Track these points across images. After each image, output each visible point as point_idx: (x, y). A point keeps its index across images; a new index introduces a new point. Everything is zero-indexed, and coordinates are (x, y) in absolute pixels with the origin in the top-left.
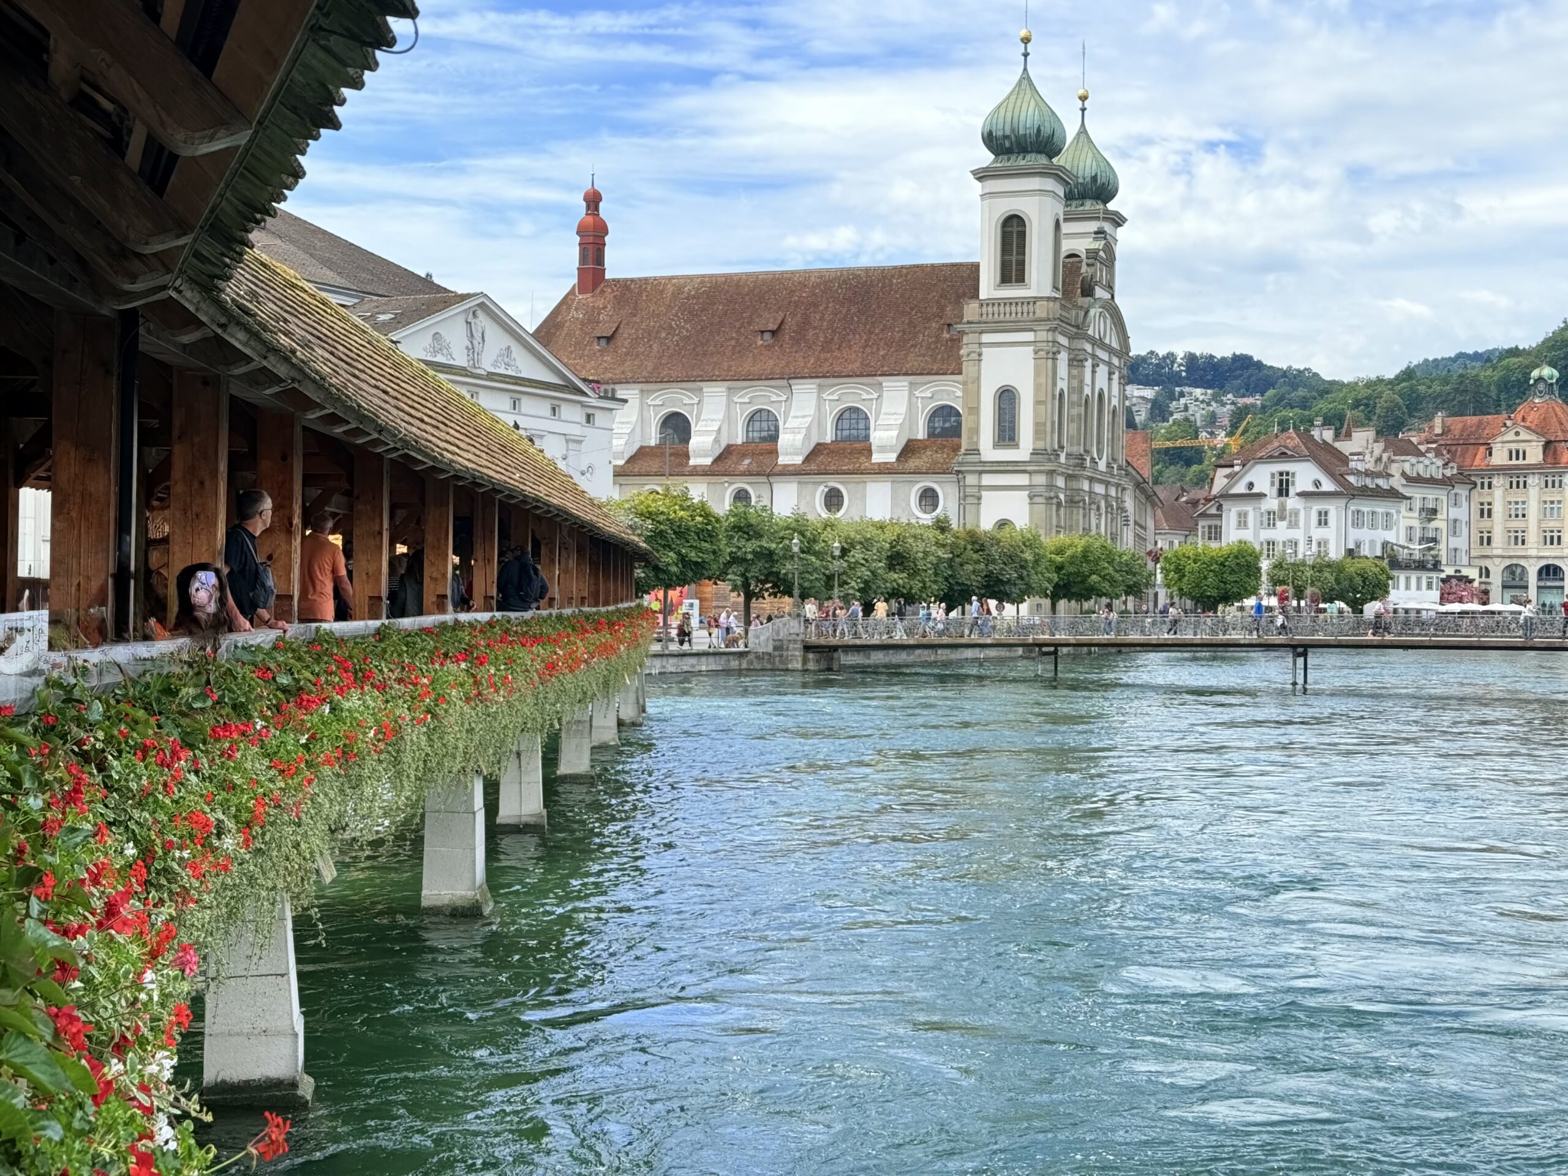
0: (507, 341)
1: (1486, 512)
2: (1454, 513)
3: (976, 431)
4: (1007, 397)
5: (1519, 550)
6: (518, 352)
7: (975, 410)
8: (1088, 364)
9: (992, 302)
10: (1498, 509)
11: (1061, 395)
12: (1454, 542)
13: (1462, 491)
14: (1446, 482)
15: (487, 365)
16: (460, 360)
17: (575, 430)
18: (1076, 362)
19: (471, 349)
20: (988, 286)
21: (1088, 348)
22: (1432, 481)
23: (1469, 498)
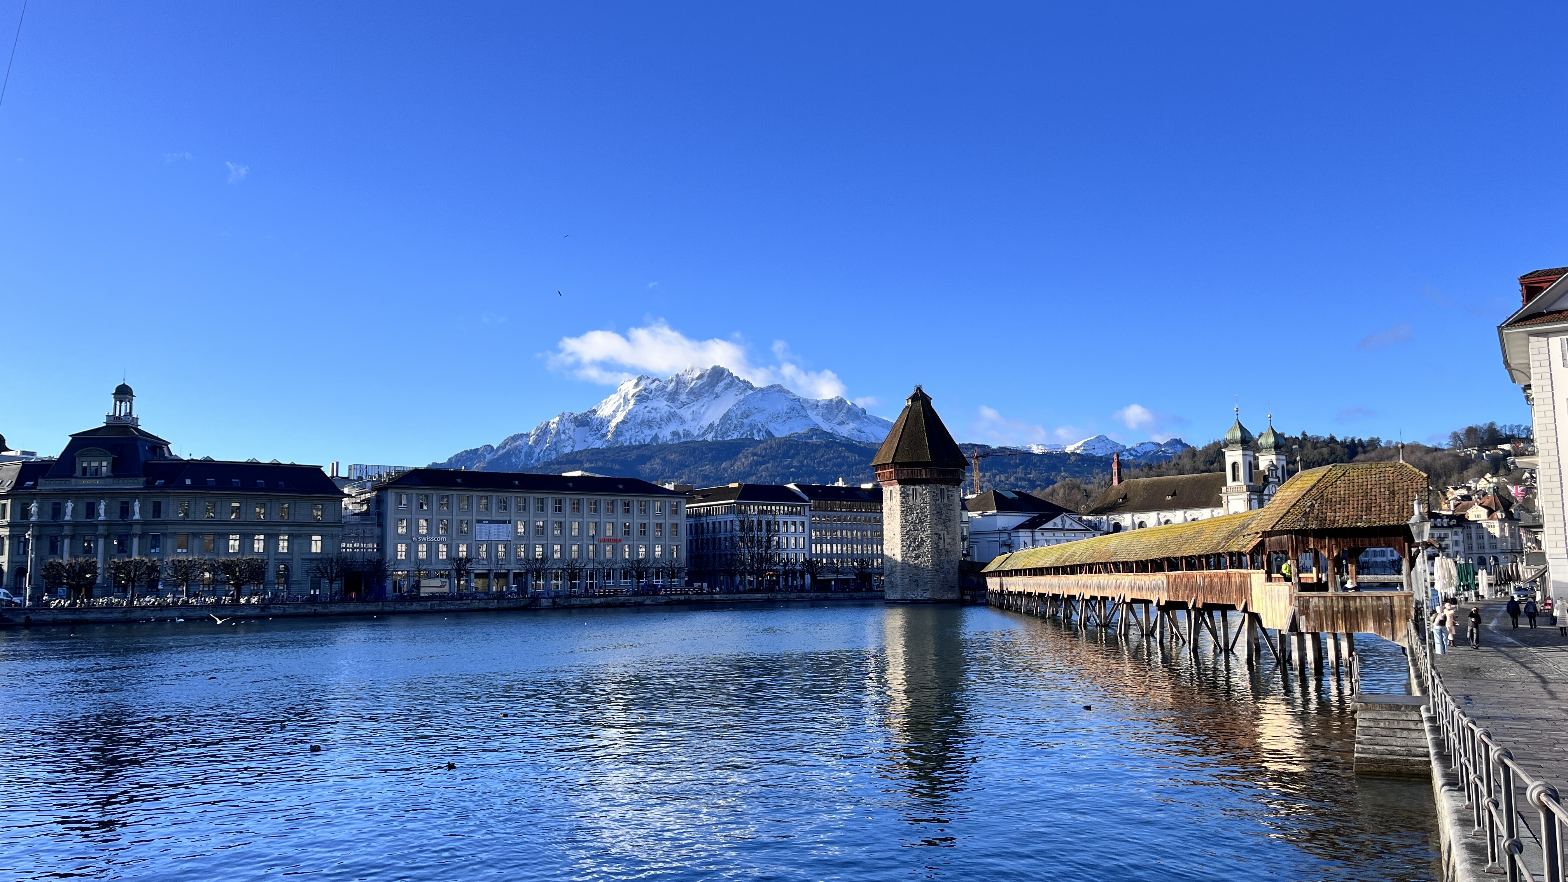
0: (1071, 521)
1: (1469, 537)
2: (1455, 538)
5: (1482, 551)
9: (1230, 487)
10: (1474, 536)
12: (1456, 549)
13: (1459, 530)
14: (1450, 527)
15: (1067, 527)
16: (1060, 527)
19: (1063, 525)
20: (1229, 482)
21: (1267, 497)
22: (1442, 527)
23: (1462, 532)
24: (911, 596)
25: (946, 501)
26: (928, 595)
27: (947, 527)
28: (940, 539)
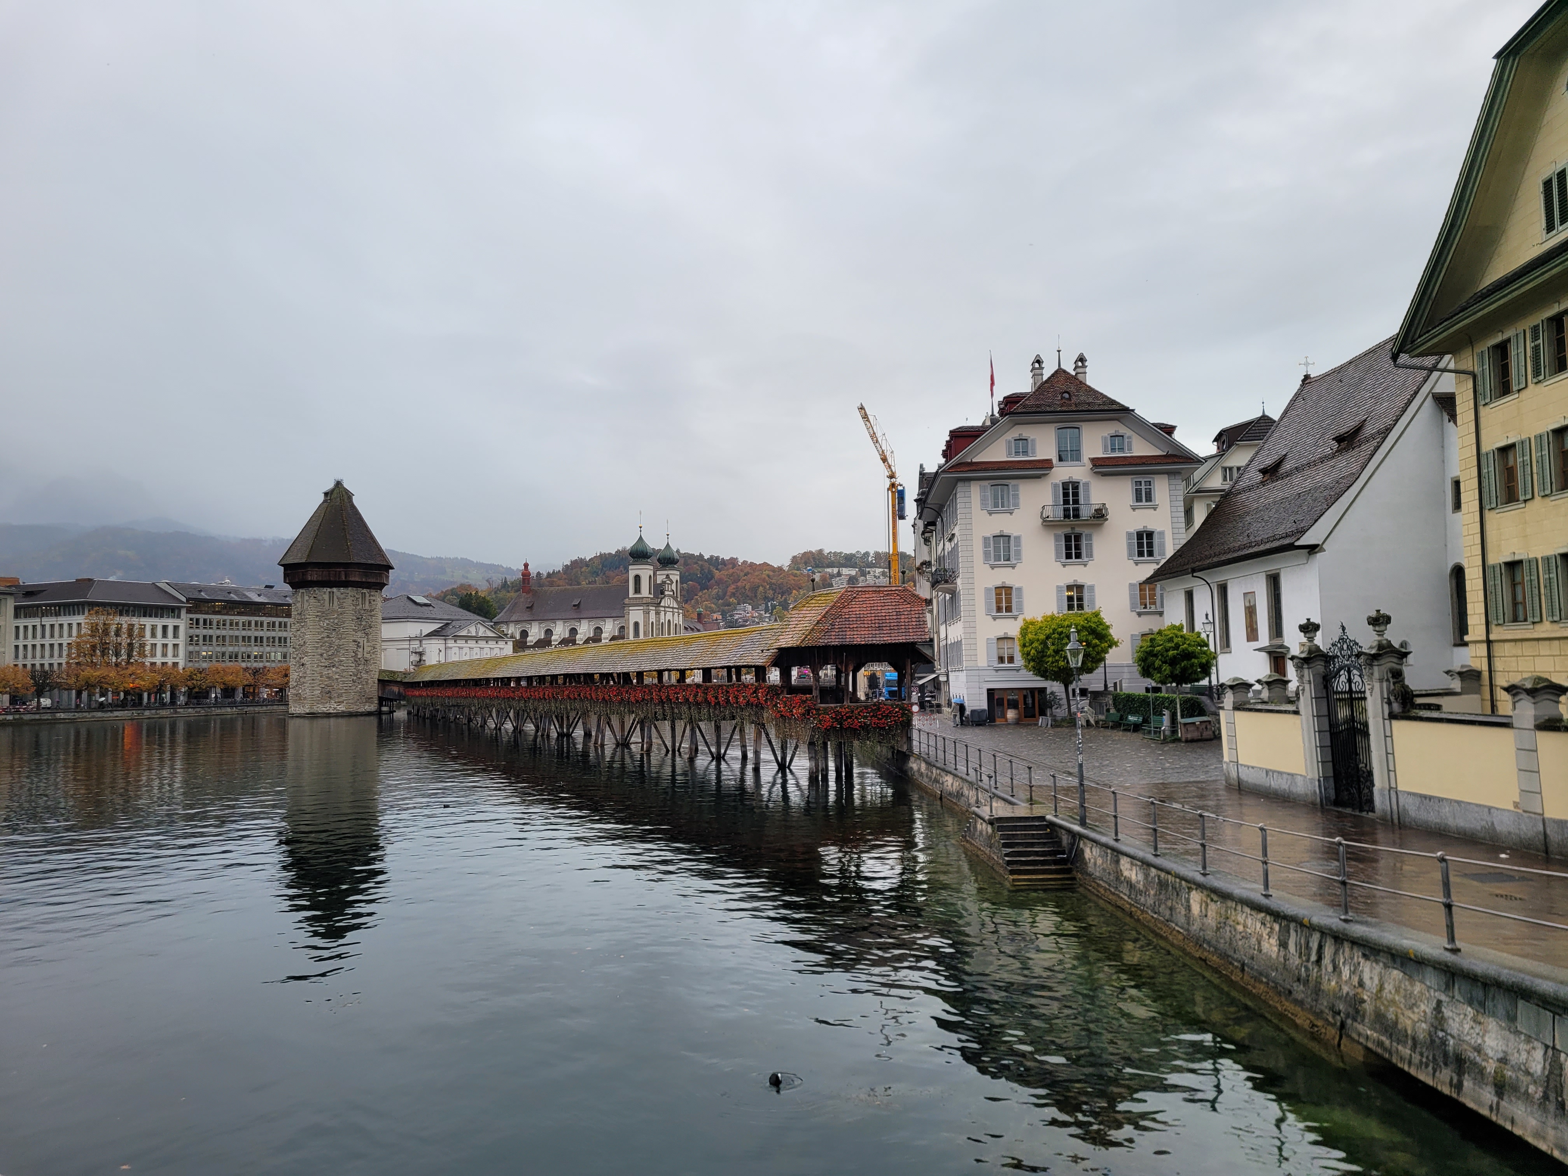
0: (485, 629)
3: (628, 633)
4: (636, 624)
6: (487, 631)
7: (628, 628)
8: (663, 613)
9: (632, 598)
11: (652, 623)
15: (480, 635)
16: (474, 634)
17: (502, 647)
18: (658, 613)
19: (477, 632)
20: (631, 594)
21: (663, 609)
24: (322, 708)
25: (367, 607)
26: (342, 708)
27: (367, 634)
28: (358, 646)
